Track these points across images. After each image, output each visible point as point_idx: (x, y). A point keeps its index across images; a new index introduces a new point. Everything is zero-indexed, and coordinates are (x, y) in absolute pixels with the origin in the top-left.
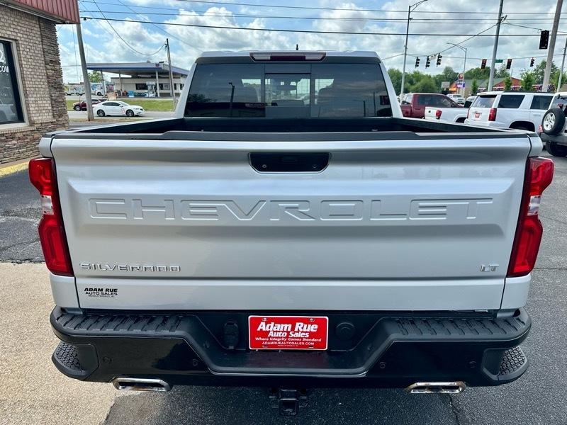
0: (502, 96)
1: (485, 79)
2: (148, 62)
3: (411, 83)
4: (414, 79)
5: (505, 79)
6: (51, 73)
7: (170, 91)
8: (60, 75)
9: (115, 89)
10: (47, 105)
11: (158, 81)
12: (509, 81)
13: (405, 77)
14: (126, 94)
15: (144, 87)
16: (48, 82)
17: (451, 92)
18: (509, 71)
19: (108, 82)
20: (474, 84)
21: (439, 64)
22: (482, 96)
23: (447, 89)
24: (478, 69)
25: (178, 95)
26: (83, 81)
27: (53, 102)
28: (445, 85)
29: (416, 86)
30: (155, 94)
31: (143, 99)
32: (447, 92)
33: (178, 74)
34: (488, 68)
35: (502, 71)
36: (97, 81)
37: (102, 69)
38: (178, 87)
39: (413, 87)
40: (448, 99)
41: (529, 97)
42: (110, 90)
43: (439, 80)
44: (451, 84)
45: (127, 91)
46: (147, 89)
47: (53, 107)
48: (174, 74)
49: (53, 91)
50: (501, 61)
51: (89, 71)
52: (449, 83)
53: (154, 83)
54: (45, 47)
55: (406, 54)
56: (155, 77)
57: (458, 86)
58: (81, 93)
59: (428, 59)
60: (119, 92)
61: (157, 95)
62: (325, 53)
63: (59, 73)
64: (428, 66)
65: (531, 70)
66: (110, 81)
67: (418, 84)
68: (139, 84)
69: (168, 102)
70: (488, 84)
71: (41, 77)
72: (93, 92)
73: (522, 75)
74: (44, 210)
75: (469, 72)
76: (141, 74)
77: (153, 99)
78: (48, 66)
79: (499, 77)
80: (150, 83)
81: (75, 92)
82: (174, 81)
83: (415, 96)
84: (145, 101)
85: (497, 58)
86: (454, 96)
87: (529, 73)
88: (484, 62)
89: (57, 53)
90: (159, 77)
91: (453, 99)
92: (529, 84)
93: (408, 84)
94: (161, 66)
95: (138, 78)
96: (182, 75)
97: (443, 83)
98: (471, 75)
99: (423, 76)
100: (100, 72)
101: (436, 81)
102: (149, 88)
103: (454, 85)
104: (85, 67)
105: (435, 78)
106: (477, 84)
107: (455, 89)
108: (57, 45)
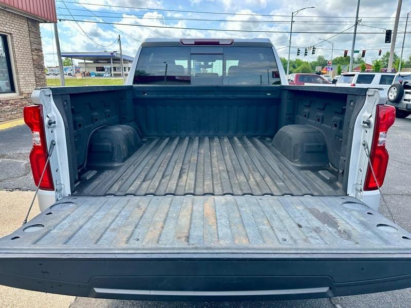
0: (359, 75)
1: (346, 64)
2: (105, 52)
3: (294, 67)
4: (296, 65)
5: (361, 64)
6: (35, 57)
7: (121, 73)
8: (42, 60)
9: (81, 71)
10: (32, 80)
11: (112, 65)
12: (364, 66)
13: (290, 63)
14: (89, 75)
15: (103, 69)
16: (34, 64)
17: (323, 74)
18: (364, 59)
19: (76, 66)
20: (339, 67)
21: (314, 53)
22: (344, 76)
23: (320, 71)
24: (341, 57)
25: (126, 75)
26: (58, 65)
27: (37, 78)
28: (318, 69)
29: (297, 69)
30: (110, 74)
31: (102, 78)
32: (320, 73)
33: (127, 60)
34: (349, 57)
35: (359, 60)
36: (68, 65)
37: (72, 57)
38: (127, 69)
39: (295, 70)
40: (321, 78)
41: (378, 76)
42: (78, 71)
43: (314, 65)
44: (322, 68)
45: (90, 73)
46: (104, 71)
47: (36, 82)
48: (124, 60)
49: (37, 70)
50: (358, 52)
51: (63, 58)
52: (321, 67)
53: (109, 67)
54: (31, 39)
55: (290, 47)
56: (110, 63)
57: (328, 69)
58: (56, 74)
59: (306, 50)
60: (84, 73)
61: (111, 75)
62: (233, 40)
63: (41, 57)
64: (306, 55)
65: (380, 58)
66: (78, 65)
67: (299, 68)
68: (99, 67)
69: (119, 80)
70: (349, 67)
71: (28, 60)
72: (65, 73)
73: (373, 62)
74: (34, 142)
75: (335, 60)
76: (100, 60)
77: (109, 78)
78: (33, 53)
79: (356, 63)
80: (106, 66)
81: (52, 73)
82: (124, 65)
83: (297, 76)
84: (103, 80)
85: (355, 50)
86: (325, 76)
87: (378, 60)
88: (346, 52)
89: (40, 44)
90: (113, 63)
91: (324, 78)
92: (377, 68)
93: (292, 68)
94: (115, 54)
95: (98, 63)
96: (130, 61)
97: (316, 67)
98: (337, 62)
99: (303, 63)
100: (70, 59)
101: (312, 65)
102: (106, 70)
103: (325, 69)
104: (60, 54)
105: (311, 64)
106: (341, 68)
107: (325, 72)
108: (40, 38)
